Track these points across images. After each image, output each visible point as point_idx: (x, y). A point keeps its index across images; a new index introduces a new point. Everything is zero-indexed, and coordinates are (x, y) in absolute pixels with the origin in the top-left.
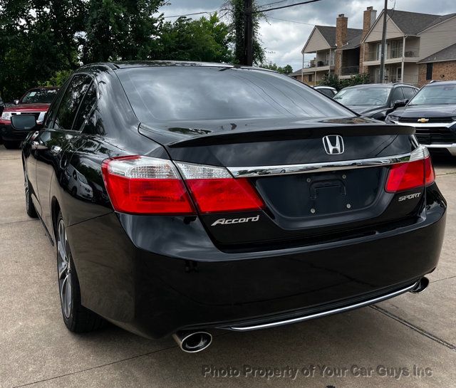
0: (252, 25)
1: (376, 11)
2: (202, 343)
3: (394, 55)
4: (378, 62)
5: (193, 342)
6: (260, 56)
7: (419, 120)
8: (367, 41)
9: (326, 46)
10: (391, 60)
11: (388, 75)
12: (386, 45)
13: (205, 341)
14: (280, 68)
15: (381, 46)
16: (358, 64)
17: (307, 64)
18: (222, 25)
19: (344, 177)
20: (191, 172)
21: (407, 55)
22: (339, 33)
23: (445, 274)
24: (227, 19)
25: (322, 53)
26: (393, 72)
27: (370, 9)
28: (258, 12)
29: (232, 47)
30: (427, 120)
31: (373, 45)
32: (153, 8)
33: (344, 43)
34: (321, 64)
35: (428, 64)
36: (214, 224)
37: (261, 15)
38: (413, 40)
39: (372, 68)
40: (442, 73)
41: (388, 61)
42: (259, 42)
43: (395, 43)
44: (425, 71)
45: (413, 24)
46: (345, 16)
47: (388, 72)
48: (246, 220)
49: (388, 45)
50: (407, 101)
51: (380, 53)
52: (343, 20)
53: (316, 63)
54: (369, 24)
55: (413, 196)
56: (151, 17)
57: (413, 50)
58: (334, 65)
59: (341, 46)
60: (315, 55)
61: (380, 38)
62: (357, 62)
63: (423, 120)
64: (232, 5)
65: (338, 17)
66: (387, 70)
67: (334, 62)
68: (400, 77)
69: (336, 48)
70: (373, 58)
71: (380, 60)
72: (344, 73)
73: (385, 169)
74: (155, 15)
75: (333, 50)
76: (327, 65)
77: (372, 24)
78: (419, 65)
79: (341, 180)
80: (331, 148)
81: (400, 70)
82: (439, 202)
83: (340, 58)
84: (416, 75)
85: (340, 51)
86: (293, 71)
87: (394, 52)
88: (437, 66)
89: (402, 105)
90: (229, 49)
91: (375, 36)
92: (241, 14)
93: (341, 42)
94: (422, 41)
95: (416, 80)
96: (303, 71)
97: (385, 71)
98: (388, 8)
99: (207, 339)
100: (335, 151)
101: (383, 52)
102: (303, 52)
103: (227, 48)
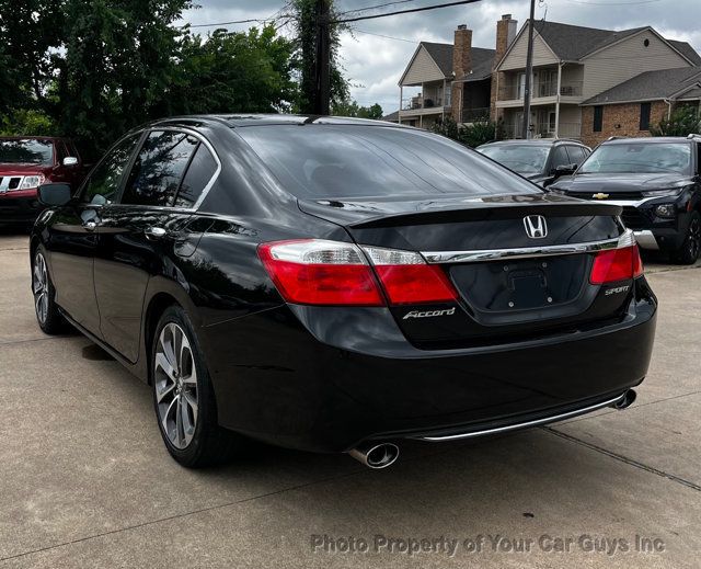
0: (329, 42)
1: (516, 22)
2: (386, 459)
3: (543, 92)
4: (520, 102)
5: (376, 456)
6: (341, 92)
7: (594, 196)
8: (503, 68)
9: (438, 75)
10: (539, 99)
11: (535, 123)
12: (532, 76)
13: (390, 456)
14: (363, 108)
15: (523, 77)
16: (488, 105)
17: (408, 102)
18: (281, 40)
19: (545, 265)
20: (380, 257)
21: (564, 92)
22: (458, 55)
23: (647, 399)
24: (288, 32)
25: (431, 87)
26: (542, 119)
27: (507, 17)
28: (338, 22)
29: (296, 76)
30: (606, 195)
31: (512, 75)
32: (173, 12)
33: (467, 70)
34: (429, 104)
35: (596, 107)
36: (406, 317)
37: (343, 27)
38: (573, 69)
39: (509, 112)
40: (617, 121)
41: (535, 101)
42: (339, 69)
43: (546, 72)
44: (591, 117)
45: (574, 42)
46: (468, 28)
47: (536, 117)
48: (440, 313)
49: (535, 75)
50: (575, 167)
51: (523, 88)
52: (464, 34)
53: (421, 102)
54: (505, 41)
55: (621, 289)
56: (169, 26)
57: (573, 85)
58: (449, 105)
59: (461, 76)
60: (420, 89)
61: (523, 64)
62: (487, 102)
63: (600, 195)
64: (298, 9)
65: (456, 29)
66: (534, 114)
67: (451, 102)
68: (552, 126)
69: (454, 78)
70: (511, 96)
71: (523, 98)
72: (466, 118)
73: (590, 256)
74: (176, 24)
75: (448, 81)
76: (440, 105)
77: (509, 42)
78: (583, 107)
79: (541, 269)
80: (533, 230)
81: (553, 116)
82: (647, 299)
83: (460, 94)
84: (578, 123)
85: (460, 83)
86: (384, 115)
87: (543, 87)
88: (609, 110)
89: (568, 172)
90: (292, 80)
91: (516, 61)
92: (312, 24)
93: (461, 70)
94: (586, 70)
95: (577, 131)
96: (402, 114)
97: (530, 115)
98: (535, 18)
99: (393, 452)
100: (537, 233)
101: (527, 87)
102: (401, 83)
103: (289, 77)
